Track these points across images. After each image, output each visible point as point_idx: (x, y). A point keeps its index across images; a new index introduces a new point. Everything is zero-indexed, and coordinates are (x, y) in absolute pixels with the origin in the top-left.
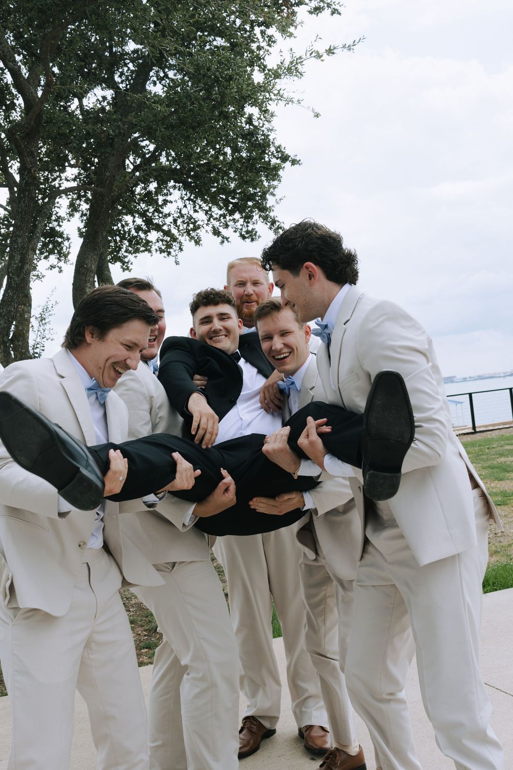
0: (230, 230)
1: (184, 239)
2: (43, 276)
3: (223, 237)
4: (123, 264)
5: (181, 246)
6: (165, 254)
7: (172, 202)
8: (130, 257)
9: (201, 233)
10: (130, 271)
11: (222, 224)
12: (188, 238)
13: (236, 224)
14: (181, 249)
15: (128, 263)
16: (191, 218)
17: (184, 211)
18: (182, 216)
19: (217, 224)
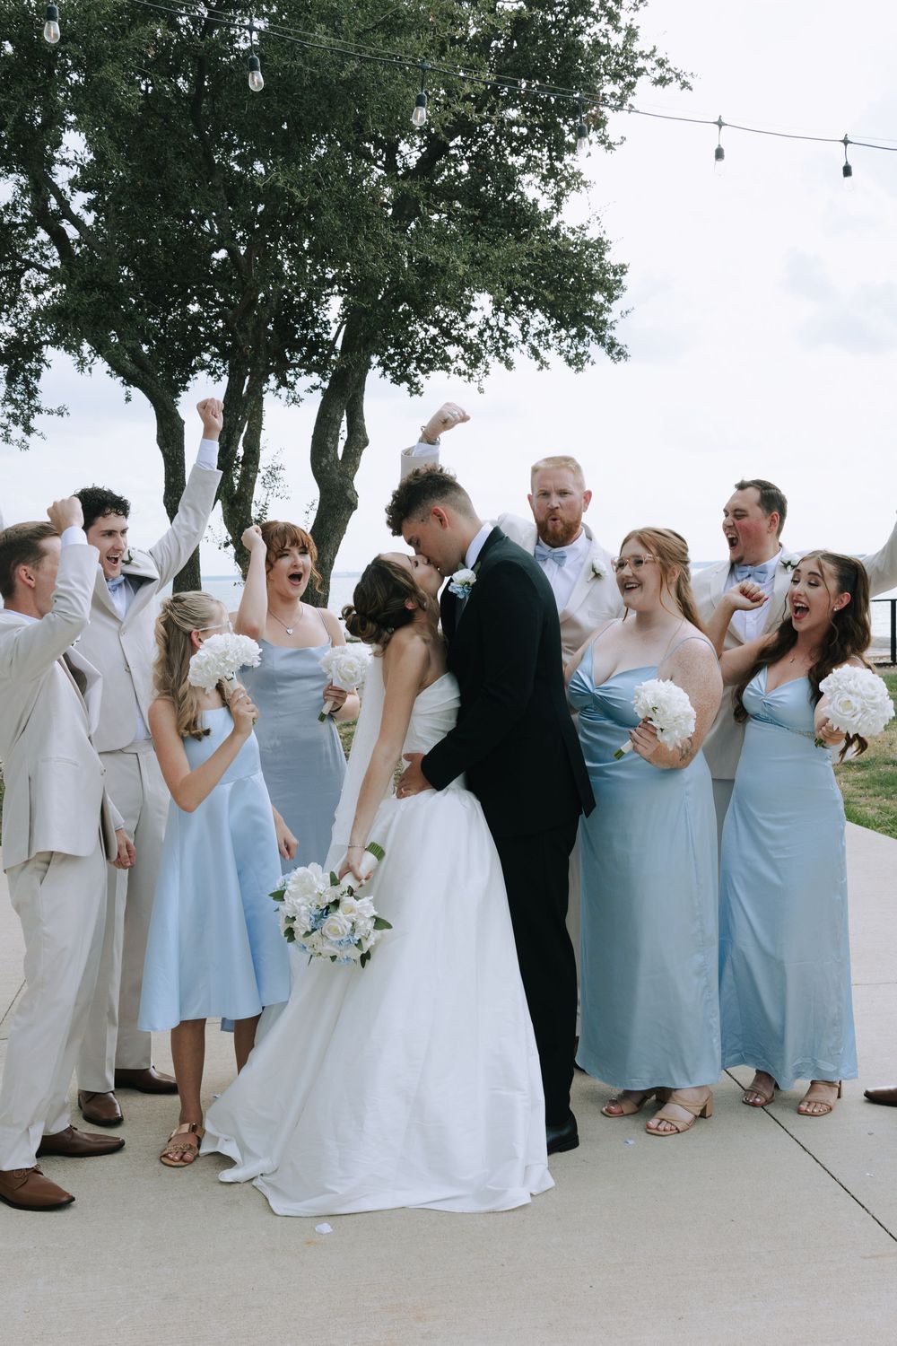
0: (553, 351)
1: (489, 358)
2: (301, 400)
3: (542, 362)
4: (412, 386)
5: (487, 367)
6: (467, 377)
7: (476, 309)
8: (421, 378)
9: (513, 353)
10: (421, 395)
11: (542, 343)
12: (497, 359)
13: (562, 344)
14: (487, 373)
15: (417, 384)
16: (501, 330)
17: (493, 322)
18: (491, 328)
19: (535, 343)
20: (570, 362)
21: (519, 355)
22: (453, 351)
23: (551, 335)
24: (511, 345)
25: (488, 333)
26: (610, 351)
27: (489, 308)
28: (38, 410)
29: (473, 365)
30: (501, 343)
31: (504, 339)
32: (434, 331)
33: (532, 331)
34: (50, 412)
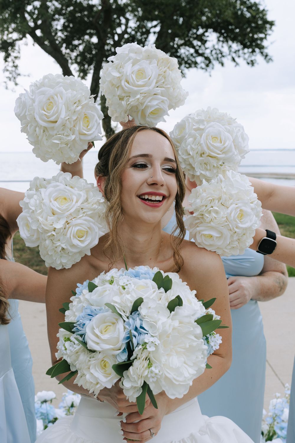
20: (248, 63)
21: (227, 61)
22: (199, 59)
23: (241, 52)
24: (223, 56)
25: (214, 52)
26: (265, 58)
27: (215, 40)
28: (19, 75)
29: (207, 66)
30: (220, 56)
31: (221, 54)
32: (192, 51)
33: (233, 50)
34: (25, 76)
